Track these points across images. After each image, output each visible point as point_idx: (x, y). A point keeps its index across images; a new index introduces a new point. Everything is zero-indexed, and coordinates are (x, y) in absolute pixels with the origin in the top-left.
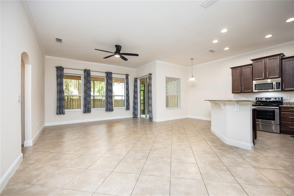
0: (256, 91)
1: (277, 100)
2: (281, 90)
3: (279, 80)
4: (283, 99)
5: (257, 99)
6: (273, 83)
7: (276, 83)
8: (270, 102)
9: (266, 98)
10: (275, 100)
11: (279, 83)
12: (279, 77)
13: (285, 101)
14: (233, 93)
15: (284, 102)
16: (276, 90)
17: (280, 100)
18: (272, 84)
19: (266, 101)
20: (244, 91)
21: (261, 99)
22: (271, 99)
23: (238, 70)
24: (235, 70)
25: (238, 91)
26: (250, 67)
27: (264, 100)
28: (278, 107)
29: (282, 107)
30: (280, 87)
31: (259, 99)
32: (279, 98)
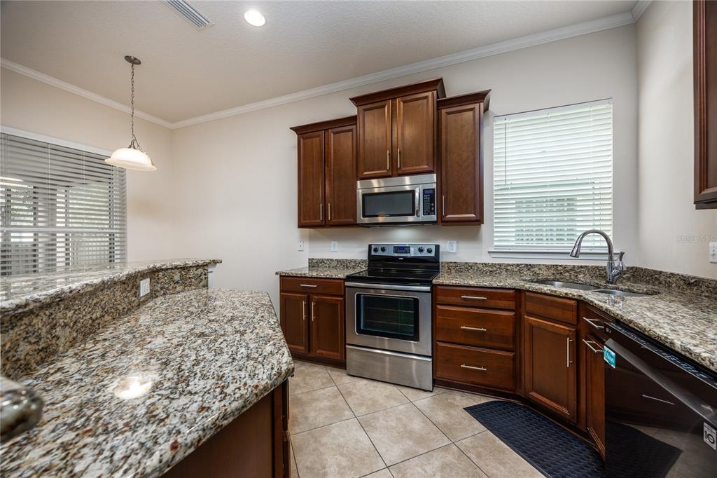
0: (366, 220)
1: (425, 254)
2: (435, 219)
3: (431, 180)
4: (441, 250)
5: (372, 250)
6: (413, 192)
7: (424, 190)
8: (406, 259)
9: (398, 249)
10: (420, 255)
11: (432, 192)
12: (431, 169)
13: (444, 256)
14: (300, 226)
15: (442, 263)
16: (422, 218)
17: (433, 254)
18: (411, 195)
19: (396, 259)
20: (333, 220)
21: (383, 250)
22: (409, 250)
23: (316, 140)
24: (307, 138)
25: (316, 219)
26: (351, 130)
27: (390, 253)
28: (429, 288)
29: (439, 287)
30: (433, 209)
31: (376, 250)
32: (429, 247)
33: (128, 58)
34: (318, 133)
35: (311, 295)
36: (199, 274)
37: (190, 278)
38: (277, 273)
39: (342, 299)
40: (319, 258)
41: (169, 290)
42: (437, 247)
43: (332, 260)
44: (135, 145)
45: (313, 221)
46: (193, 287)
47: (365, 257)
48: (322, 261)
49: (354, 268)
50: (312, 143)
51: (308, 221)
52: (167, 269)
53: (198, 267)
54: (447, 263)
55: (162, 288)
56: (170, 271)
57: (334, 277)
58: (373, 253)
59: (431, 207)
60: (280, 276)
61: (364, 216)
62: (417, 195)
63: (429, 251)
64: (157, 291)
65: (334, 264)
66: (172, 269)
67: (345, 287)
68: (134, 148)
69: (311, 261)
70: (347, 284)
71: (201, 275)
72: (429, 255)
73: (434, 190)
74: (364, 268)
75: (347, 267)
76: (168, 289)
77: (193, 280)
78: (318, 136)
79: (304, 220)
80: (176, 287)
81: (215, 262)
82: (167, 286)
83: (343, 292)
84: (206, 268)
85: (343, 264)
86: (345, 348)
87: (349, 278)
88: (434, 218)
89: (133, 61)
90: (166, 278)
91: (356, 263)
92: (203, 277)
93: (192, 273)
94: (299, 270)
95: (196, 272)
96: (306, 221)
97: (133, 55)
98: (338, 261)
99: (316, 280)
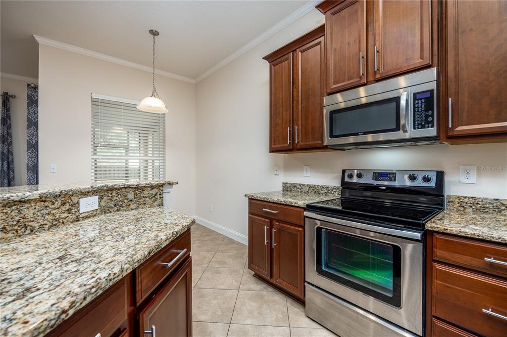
1: (419, 183)
2: (435, 134)
3: (427, 79)
4: (446, 179)
5: (346, 175)
6: (397, 99)
7: (415, 95)
9: (379, 175)
10: (410, 184)
11: (428, 95)
12: (428, 63)
14: (270, 152)
15: (449, 197)
16: (411, 132)
17: (433, 184)
20: (302, 144)
21: (360, 176)
22: (395, 177)
23: (285, 64)
24: (277, 64)
25: (284, 144)
26: (319, 43)
27: (368, 180)
28: (419, 235)
29: (438, 236)
30: (430, 119)
31: (351, 176)
32: (426, 174)
33: (151, 32)
34: (286, 56)
35: (273, 221)
36: (154, 193)
37: (144, 197)
38: (245, 196)
39: (301, 229)
40: (292, 183)
41: (123, 207)
42: (440, 175)
43: (304, 185)
44: (155, 94)
45: (282, 145)
46: (148, 206)
47: (337, 184)
48: (295, 186)
49: (326, 195)
50: (282, 67)
51: (278, 146)
52: (121, 188)
53: (152, 187)
54: (459, 197)
55: (115, 205)
56: (123, 190)
57: (294, 204)
58: (347, 179)
59: (427, 116)
60: (249, 198)
61: (332, 136)
62: (403, 102)
63: (426, 179)
64: (111, 207)
65: (306, 189)
66: (126, 188)
67: (305, 217)
68: (155, 96)
69: (285, 184)
70: (306, 213)
71: (156, 195)
72: (426, 184)
73: (432, 91)
74: (337, 195)
75: (318, 193)
76: (121, 206)
77: (148, 199)
78: (287, 59)
79: (274, 145)
80: (130, 205)
81: (170, 184)
82: (120, 203)
83: (302, 222)
84: (161, 188)
85: (315, 190)
86: (305, 286)
87: (310, 208)
88: (432, 131)
89: (154, 33)
90: (120, 196)
91: (328, 190)
92: (158, 196)
93: (146, 193)
94: (268, 194)
95: (151, 192)
96: (276, 146)
97: (154, 29)
98: (310, 186)
99: (277, 205)
